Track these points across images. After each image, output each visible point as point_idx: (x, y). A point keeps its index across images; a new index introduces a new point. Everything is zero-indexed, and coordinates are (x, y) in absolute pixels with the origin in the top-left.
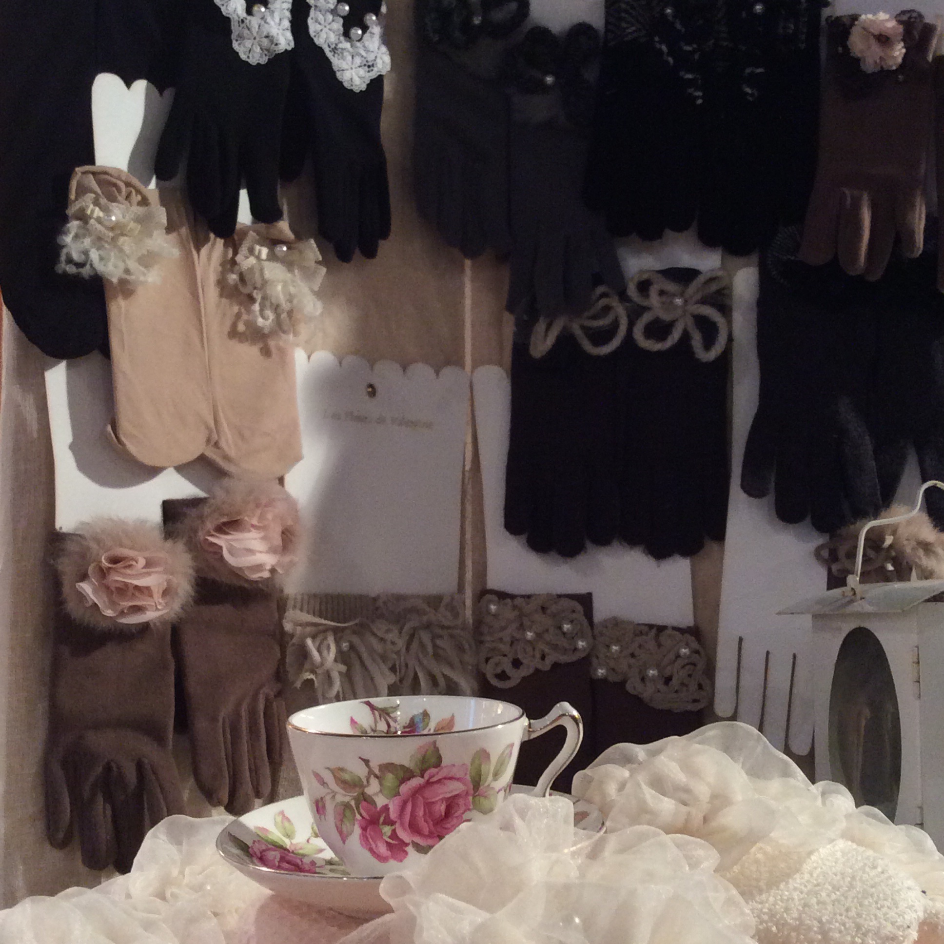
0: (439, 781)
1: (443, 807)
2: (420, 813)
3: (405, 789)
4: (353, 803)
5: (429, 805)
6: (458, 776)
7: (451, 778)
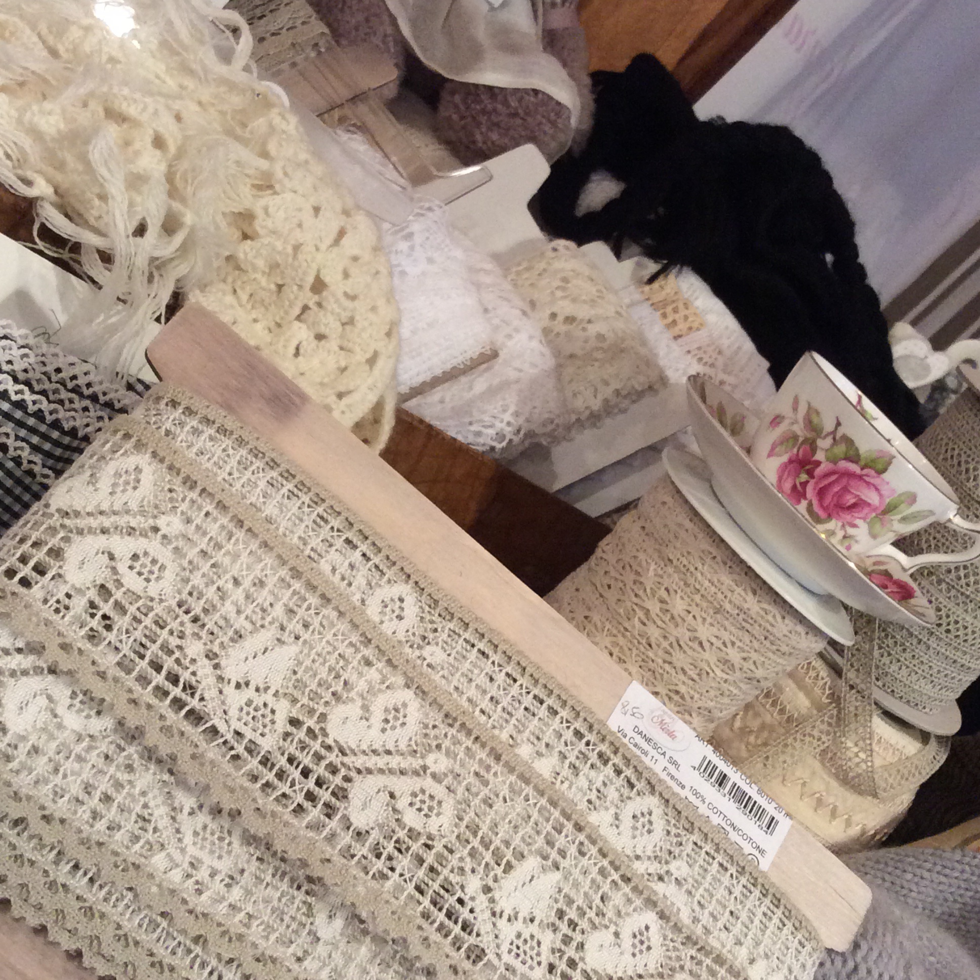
0: (868, 483)
1: (852, 501)
2: (836, 489)
3: (844, 465)
4: (801, 439)
5: (845, 490)
6: (883, 492)
7: (877, 489)
